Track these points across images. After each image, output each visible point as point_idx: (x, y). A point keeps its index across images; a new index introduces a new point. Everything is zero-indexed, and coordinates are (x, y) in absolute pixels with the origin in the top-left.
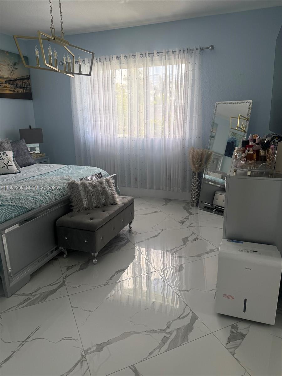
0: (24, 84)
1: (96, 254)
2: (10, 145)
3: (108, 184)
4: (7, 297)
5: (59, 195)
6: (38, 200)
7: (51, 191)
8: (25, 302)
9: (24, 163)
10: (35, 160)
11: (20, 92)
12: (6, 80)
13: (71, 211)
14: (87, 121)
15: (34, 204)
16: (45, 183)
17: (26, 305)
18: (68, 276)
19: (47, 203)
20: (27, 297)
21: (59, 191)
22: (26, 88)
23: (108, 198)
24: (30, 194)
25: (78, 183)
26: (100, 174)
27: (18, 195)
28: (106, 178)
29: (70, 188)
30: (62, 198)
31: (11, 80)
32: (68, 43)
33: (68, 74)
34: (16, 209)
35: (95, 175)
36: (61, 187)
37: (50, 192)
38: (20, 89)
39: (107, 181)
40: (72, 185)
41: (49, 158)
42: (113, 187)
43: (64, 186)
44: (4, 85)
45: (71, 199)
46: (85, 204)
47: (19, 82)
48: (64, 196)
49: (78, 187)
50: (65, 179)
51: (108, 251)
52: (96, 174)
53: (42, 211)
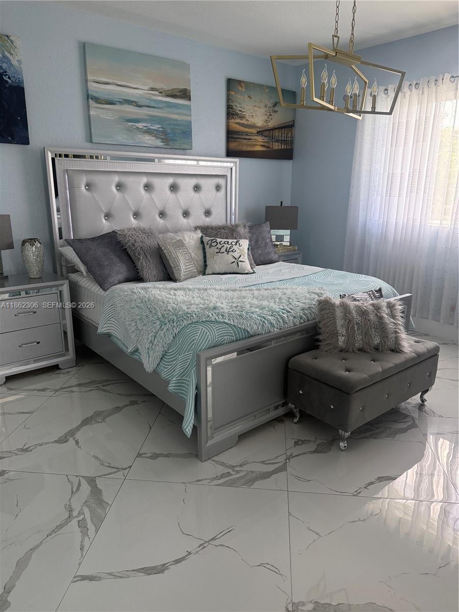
0: (283, 135)
1: (347, 434)
2: (247, 229)
3: (391, 311)
4: (201, 461)
5: (301, 317)
6: (266, 322)
7: (289, 309)
8: (222, 478)
9: (262, 258)
10: (279, 256)
11: (276, 148)
12: (259, 130)
13: (317, 347)
14: (376, 195)
15: (260, 327)
16: (283, 296)
17: (222, 484)
18: (294, 457)
19: (280, 329)
20: (227, 470)
21: (302, 312)
22: (286, 141)
23: (387, 337)
24: (257, 310)
25: (335, 303)
26: (380, 290)
27: (240, 310)
28: (388, 300)
29: (321, 310)
30: (306, 323)
31: (266, 130)
32: (359, 59)
33: (351, 114)
34: (233, 330)
35: (369, 291)
36: (307, 306)
37: (287, 311)
38: (277, 144)
39: (391, 306)
40: (325, 306)
41: (301, 255)
42: (400, 319)
43: (311, 305)
44: (255, 137)
45: (319, 328)
46: (341, 340)
47: (276, 133)
48: (308, 320)
49: (334, 310)
50: (316, 293)
51: (372, 432)
52: (371, 291)
53: (270, 340)
